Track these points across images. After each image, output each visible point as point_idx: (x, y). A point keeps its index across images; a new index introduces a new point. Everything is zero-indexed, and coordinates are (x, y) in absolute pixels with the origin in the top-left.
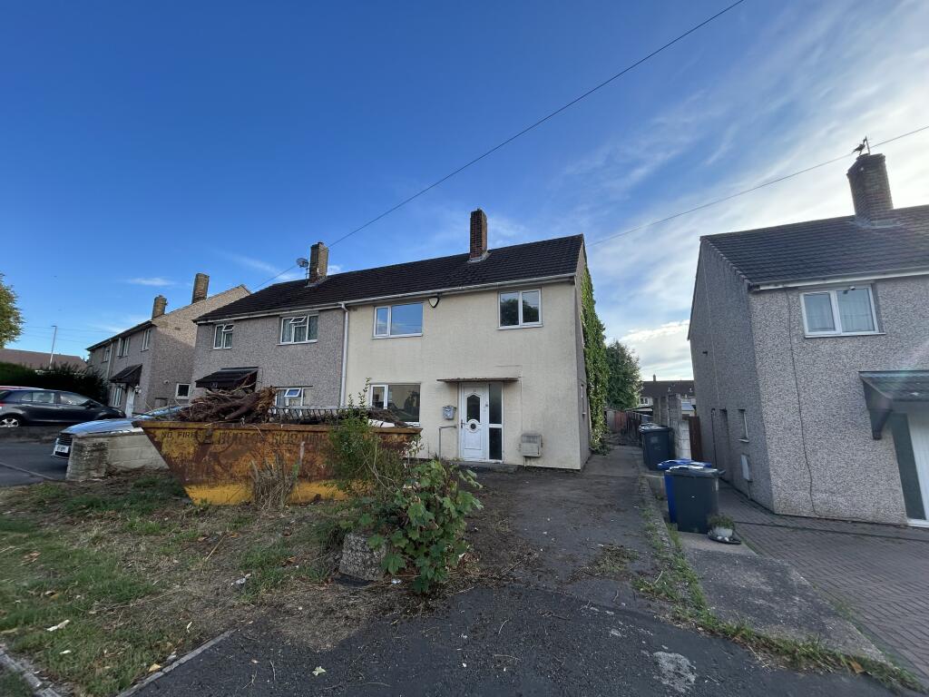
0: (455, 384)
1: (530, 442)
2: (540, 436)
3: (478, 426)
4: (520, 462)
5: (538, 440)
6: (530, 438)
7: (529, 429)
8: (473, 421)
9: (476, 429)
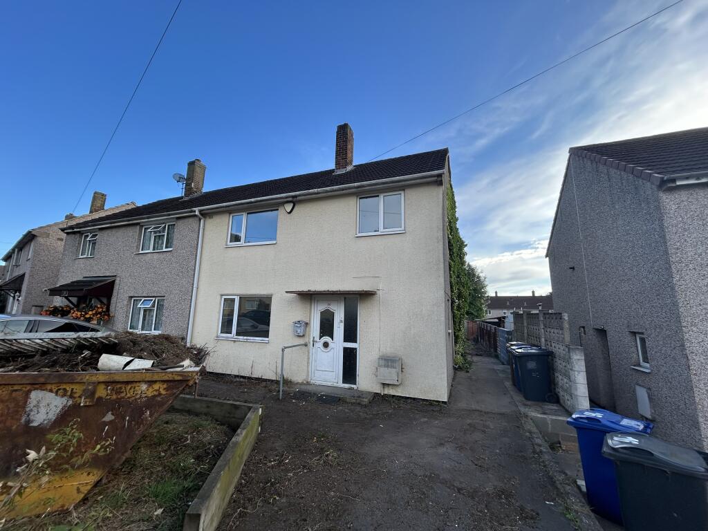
0: (308, 297)
1: (388, 366)
2: (401, 359)
3: (331, 345)
4: (377, 389)
5: (398, 365)
6: (388, 361)
7: (388, 350)
8: (327, 339)
9: (329, 349)
